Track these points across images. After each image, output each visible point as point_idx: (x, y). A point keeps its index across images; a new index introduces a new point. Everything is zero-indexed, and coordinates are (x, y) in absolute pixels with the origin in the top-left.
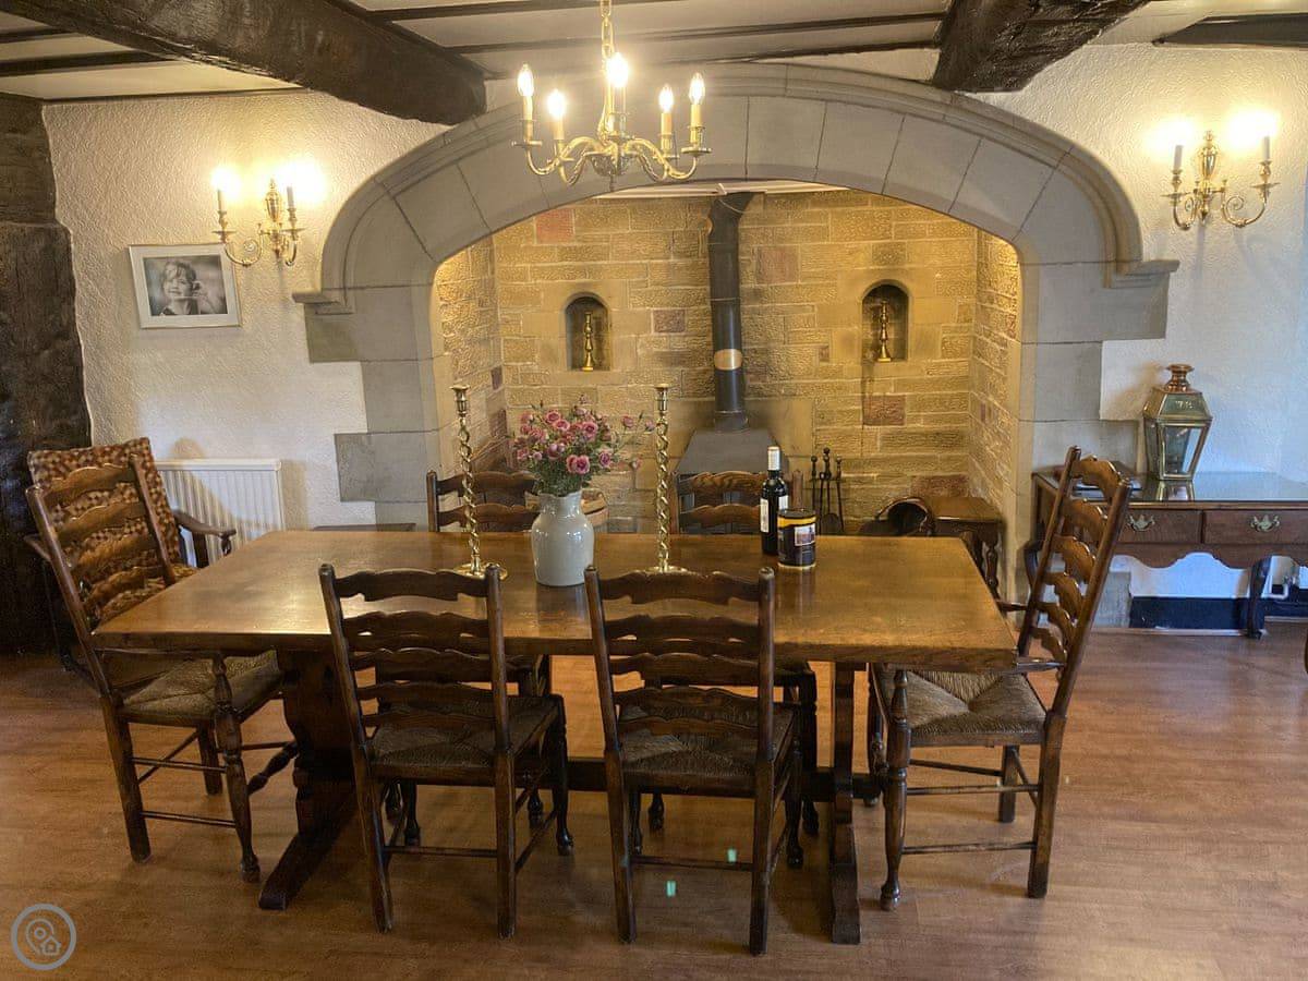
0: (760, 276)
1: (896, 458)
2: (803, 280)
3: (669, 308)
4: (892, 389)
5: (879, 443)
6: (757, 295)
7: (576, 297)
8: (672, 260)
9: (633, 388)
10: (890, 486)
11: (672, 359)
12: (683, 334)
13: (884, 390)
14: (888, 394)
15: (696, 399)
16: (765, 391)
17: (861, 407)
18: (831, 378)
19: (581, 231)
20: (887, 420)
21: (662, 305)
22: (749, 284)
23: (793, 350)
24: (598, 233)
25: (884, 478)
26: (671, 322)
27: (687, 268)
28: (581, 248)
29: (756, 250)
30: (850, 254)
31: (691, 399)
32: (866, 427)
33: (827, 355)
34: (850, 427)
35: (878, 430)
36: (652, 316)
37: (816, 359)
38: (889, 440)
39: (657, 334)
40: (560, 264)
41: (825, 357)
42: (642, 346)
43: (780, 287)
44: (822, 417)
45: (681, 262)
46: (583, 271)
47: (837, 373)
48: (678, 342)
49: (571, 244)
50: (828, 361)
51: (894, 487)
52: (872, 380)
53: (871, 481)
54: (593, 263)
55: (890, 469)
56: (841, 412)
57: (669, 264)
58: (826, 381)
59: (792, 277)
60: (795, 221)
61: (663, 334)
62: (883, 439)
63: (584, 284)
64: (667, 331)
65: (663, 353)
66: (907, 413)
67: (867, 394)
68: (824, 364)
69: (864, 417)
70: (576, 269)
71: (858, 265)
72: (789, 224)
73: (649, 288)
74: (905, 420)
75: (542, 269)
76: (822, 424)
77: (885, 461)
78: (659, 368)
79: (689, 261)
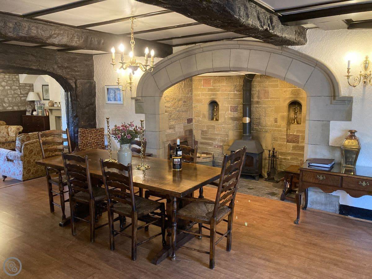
0: (258, 97)
1: (296, 153)
2: (271, 99)
3: (234, 105)
4: (296, 132)
5: (291, 149)
6: (258, 103)
7: (211, 101)
8: (235, 92)
9: (224, 126)
10: (294, 162)
11: (234, 119)
12: (237, 112)
13: (293, 133)
14: (295, 134)
15: (240, 131)
16: (259, 130)
17: (286, 137)
18: (278, 127)
19: (213, 84)
20: (294, 142)
21: (232, 104)
22: (255, 99)
23: (267, 119)
24: (218, 85)
25: (292, 159)
26: (234, 109)
27: (239, 94)
28: (213, 88)
29: (258, 90)
30: (284, 92)
31: (239, 131)
32: (287, 143)
33: (277, 121)
34: (283, 143)
35: (291, 145)
36: (229, 107)
37: (273, 122)
38: (294, 148)
39: (230, 112)
40: (208, 92)
41: (276, 122)
42: (227, 115)
43: (264, 101)
44: (275, 139)
45: (238, 93)
46: (213, 95)
47: (279, 127)
48: (236, 115)
49: (210, 88)
50: (277, 123)
51: (295, 162)
52: (290, 129)
53: (288, 160)
54: (215, 92)
55: (294, 157)
56: (280, 138)
57: (235, 93)
58: (276, 128)
59: (268, 98)
60: (269, 82)
61: (232, 112)
62: (293, 147)
63: (213, 98)
64: (233, 111)
65: (232, 117)
66: (300, 140)
67: (288, 134)
68: (276, 123)
69: (287, 140)
70: (211, 94)
71: (287, 95)
72: (267, 83)
73: (229, 100)
74: (299, 142)
75: (204, 94)
76: (274, 141)
77: (293, 154)
78: (231, 121)
79: (240, 93)
